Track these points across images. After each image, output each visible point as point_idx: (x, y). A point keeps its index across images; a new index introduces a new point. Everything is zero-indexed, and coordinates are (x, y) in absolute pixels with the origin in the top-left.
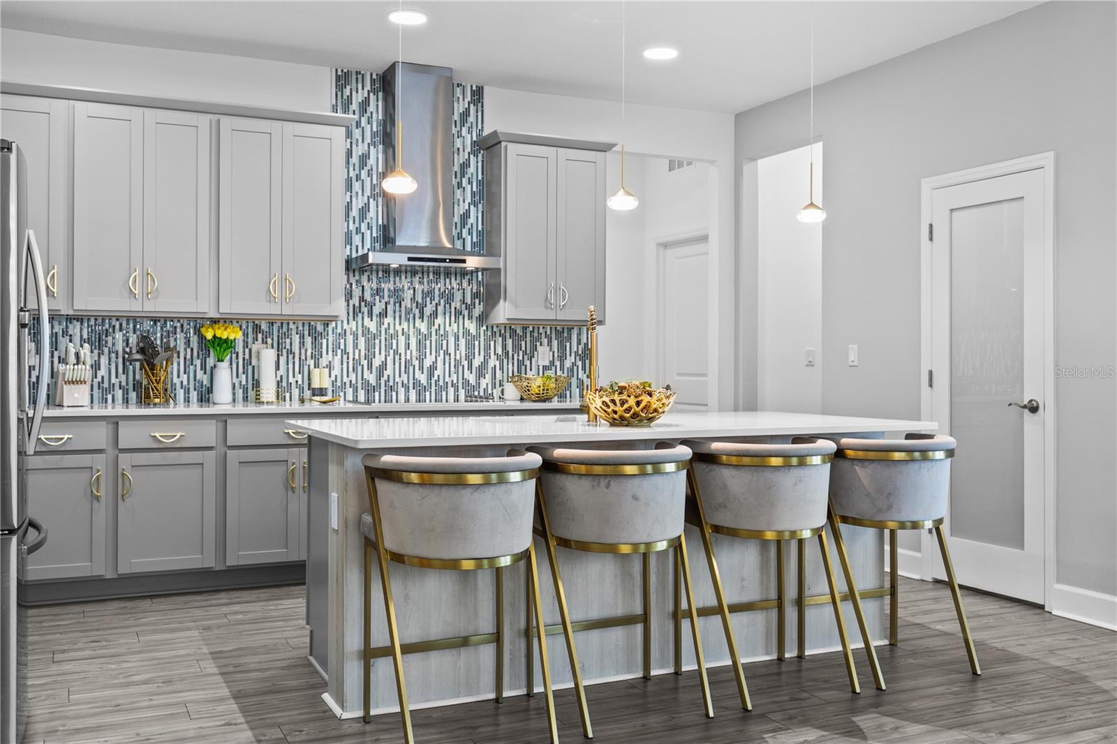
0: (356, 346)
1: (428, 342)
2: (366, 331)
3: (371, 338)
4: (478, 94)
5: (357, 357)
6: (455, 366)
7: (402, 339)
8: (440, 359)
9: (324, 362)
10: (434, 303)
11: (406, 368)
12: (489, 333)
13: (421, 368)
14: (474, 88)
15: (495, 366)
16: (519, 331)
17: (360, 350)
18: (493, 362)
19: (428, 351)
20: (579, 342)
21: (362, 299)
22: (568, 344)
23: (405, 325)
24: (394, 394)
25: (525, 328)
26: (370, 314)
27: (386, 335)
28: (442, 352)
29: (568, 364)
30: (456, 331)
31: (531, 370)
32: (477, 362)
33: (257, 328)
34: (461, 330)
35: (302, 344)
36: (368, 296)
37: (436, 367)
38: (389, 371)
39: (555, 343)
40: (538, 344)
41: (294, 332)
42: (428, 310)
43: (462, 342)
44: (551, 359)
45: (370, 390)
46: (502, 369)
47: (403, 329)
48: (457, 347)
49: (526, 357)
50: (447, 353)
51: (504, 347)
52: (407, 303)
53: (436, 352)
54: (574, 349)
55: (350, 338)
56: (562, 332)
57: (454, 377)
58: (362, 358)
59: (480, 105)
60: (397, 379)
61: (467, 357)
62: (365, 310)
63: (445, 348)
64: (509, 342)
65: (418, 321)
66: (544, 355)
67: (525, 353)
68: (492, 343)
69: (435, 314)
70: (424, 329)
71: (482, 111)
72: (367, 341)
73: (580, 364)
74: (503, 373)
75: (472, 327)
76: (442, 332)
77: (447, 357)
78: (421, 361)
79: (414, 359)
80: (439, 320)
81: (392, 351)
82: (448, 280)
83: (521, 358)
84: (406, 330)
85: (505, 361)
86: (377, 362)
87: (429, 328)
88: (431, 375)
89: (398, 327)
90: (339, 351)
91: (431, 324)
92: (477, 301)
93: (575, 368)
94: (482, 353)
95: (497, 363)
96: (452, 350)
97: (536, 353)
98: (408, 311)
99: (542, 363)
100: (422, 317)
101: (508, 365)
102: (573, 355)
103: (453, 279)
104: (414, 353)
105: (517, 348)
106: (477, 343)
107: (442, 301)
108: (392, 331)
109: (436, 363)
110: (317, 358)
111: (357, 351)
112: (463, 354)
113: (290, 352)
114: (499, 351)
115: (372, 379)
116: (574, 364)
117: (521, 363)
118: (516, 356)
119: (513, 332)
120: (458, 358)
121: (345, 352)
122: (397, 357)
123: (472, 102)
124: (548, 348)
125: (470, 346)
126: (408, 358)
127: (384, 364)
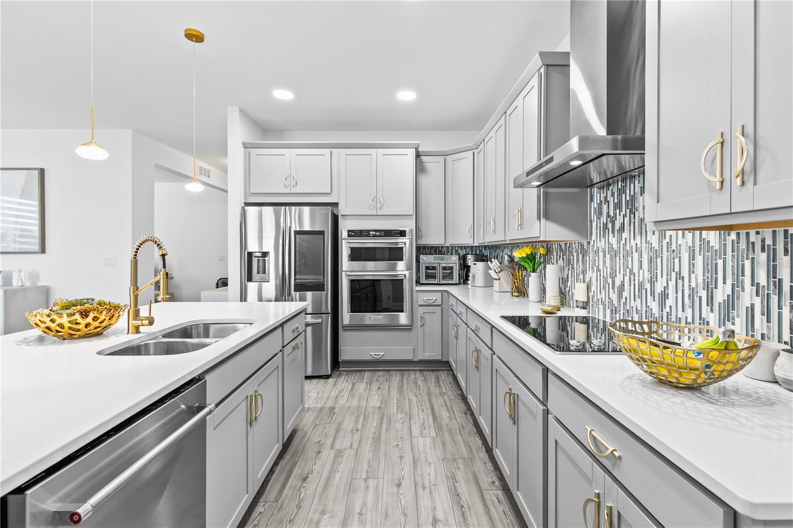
0: (605, 263)
1: (659, 260)
2: (611, 248)
3: (614, 255)
7: (636, 255)
11: (639, 291)
12: (743, 245)
13: (653, 293)
15: (753, 305)
18: (748, 297)
21: (608, 216)
23: (638, 238)
26: (613, 232)
27: (624, 252)
28: (674, 274)
30: (690, 244)
32: (720, 295)
34: (697, 243)
37: (668, 294)
43: (699, 260)
47: (636, 244)
50: (680, 277)
51: (772, 271)
53: (668, 275)
55: (601, 255)
57: (689, 311)
58: (609, 276)
62: (610, 226)
68: (748, 264)
70: (655, 245)
72: (612, 258)
74: (768, 321)
76: (674, 247)
77: (680, 282)
78: (652, 282)
79: (646, 282)
81: (628, 271)
84: (639, 246)
85: (774, 299)
86: (618, 282)
87: (660, 242)
88: (662, 305)
89: (633, 243)
90: (595, 268)
94: (729, 281)
95: (757, 301)
101: (780, 307)
104: (647, 275)
106: (720, 263)
109: (668, 289)
110: (584, 273)
111: (605, 269)
112: (700, 280)
114: (762, 277)
121: (598, 269)
122: (632, 277)
125: (711, 269)
126: (641, 279)
127: (623, 284)
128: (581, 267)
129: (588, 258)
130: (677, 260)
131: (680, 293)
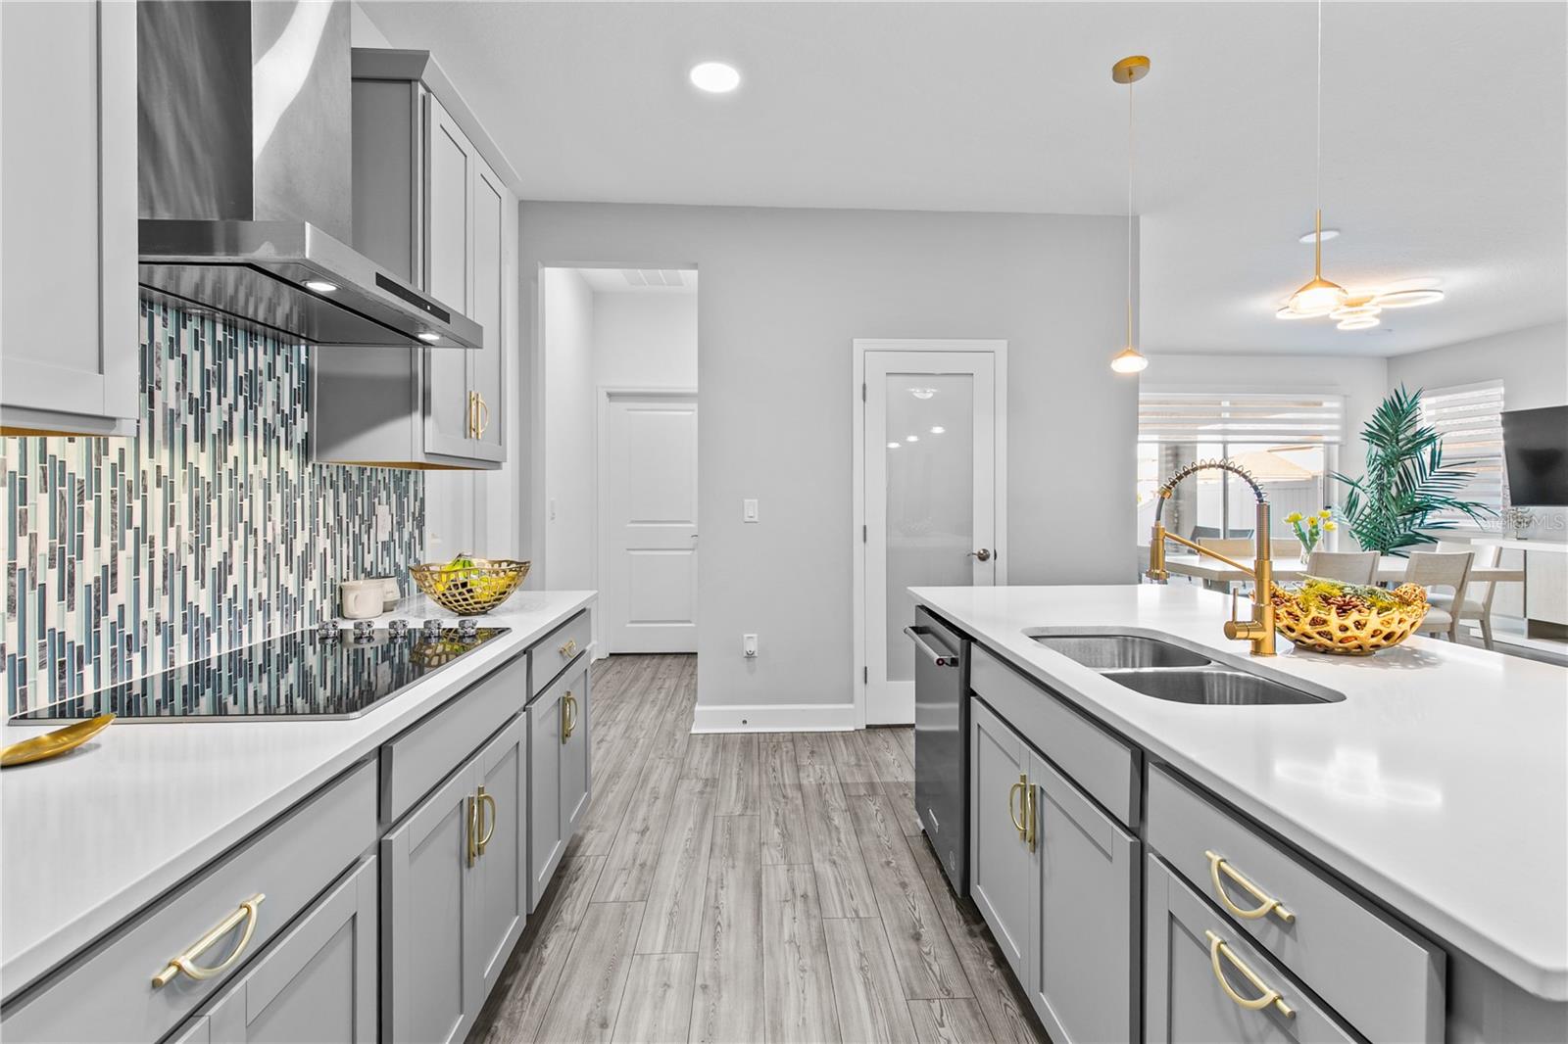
1: (214, 503)
6: (265, 558)
7: (156, 496)
8: (238, 544)
10: (222, 402)
11: (165, 577)
12: (316, 480)
13: (200, 574)
16: (353, 477)
17: (34, 538)
18: (323, 543)
19: (214, 525)
20: (414, 496)
22: (406, 501)
23: (163, 456)
25: (361, 471)
27: (114, 484)
28: (241, 527)
29: (404, 533)
30: (266, 475)
31: (369, 553)
32: (299, 546)
34: (274, 474)
37: (231, 566)
38: (122, 596)
39: (394, 497)
40: (376, 501)
42: (214, 422)
43: (277, 501)
44: (390, 529)
46: (334, 554)
47: (158, 467)
48: (267, 513)
49: (363, 527)
50: (250, 529)
51: (336, 509)
53: (231, 530)
54: (412, 508)
56: (400, 481)
60: (144, 614)
61: (284, 536)
63: (246, 516)
64: (343, 497)
65: (192, 446)
66: (383, 521)
67: (362, 520)
68: (321, 500)
69: (226, 433)
70: (205, 472)
72: (57, 507)
75: (290, 462)
76: (241, 479)
77: (251, 539)
78: (200, 550)
79: (184, 549)
80: (235, 449)
81: (130, 534)
82: (251, 350)
83: (357, 530)
84: (165, 471)
85: (338, 536)
86: (88, 572)
87: (216, 466)
88: (220, 588)
89: (146, 463)
91: (218, 458)
92: (299, 407)
93: (413, 541)
94: (307, 525)
95: (328, 544)
96: (258, 521)
97: (374, 518)
98: (172, 416)
99: (380, 538)
100: (200, 436)
101: (341, 547)
102: (411, 519)
103: (261, 349)
104: (187, 536)
105: (352, 510)
106: (299, 501)
107: (241, 399)
108: (129, 474)
109: (231, 556)
111: (23, 543)
112: (278, 530)
114: (331, 521)
115: (74, 628)
116: (412, 535)
117: (357, 539)
118: (351, 526)
119: (347, 478)
120: (269, 538)
122: (144, 549)
124: (387, 508)
125: (288, 511)
126: (172, 548)
127: (109, 575)
130: (246, 502)
131: (251, 557)
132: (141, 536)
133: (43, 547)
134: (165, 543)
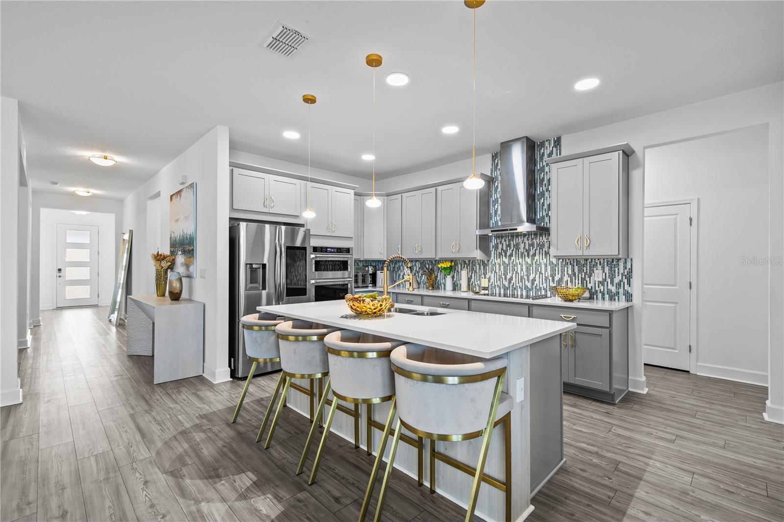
0: (500, 270)
1: (531, 268)
2: (504, 263)
3: (506, 266)
4: (558, 142)
5: (500, 274)
6: (545, 279)
7: (519, 266)
8: (537, 276)
9: (487, 276)
10: (534, 249)
11: (521, 280)
12: (564, 263)
13: (528, 280)
14: (556, 139)
15: (567, 280)
16: (583, 262)
18: (566, 278)
19: (531, 272)
20: (625, 268)
21: (502, 249)
22: (616, 269)
23: (521, 260)
24: (516, 291)
25: (587, 260)
26: (506, 256)
27: (512, 264)
28: (538, 273)
29: (617, 280)
30: (545, 262)
31: (590, 283)
32: (557, 278)
33: (465, 262)
35: (480, 269)
36: (505, 249)
37: (536, 280)
38: (513, 281)
39: (607, 269)
40: (595, 269)
41: (477, 264)
42: (531, 253)
43: (549, 268)
44: (604, 277)
45: (506, 289)
46: (571, 282)
48: (546, 270)
49: (587, 276)
50: (541, 273)
51: (573, 270)
52: (522, 250)
53: (535, 273)
54: (621, 271)
55: (497, 266)
56: (612, 262)
58: (502, 275)
59: (558, 147)
60: (517, 285)
61: (552, 276)
62: (503, 254)
63: (540, 270)
64: (576, 268)
65: (526, 258)
66: (598, 275)
67: (586, 274)
68: (566, 268)
69: (534, 255)
70: (529, 262)
71: (560, 149)
72: (504, 267)
73: (626, 281)
74: (572, 284)
75: (554, 259)
76: (538, 263)
77: (541, 275)
78: (528, 276)
79: (525, 275)
80: (537, 257)
81: (515, 272)
82: (541, 238)
83: (583, 276)
84: (521, 262)
85: (574, 278)
86: (508, 277)
87: (532, 261)
89: (517, 261)
90: (493, 272)
91: (533, 259)
93: (622, 283)
94: (560, 274)
95: (569, 279)
96: (543, 272)
97: (593, 274)
98: (522, 253)
99: (597, 280)
100: (528, 256)
101: (575, 280)
102: (620, 275)
103: (544, 237)
104: (525, 273)
105: (580, 271)
106: (557, 268)
107: (538, 248)
108: (515, 263)
110: (485, 274)
111: (500, 272)
112: (549, 274)
113: (476, 272)
114: (570, 272)
115: (506, 284)
116: (621, 281)
117: (583, 280)
118: (580, 275)
119: (578, 262)
120: (547, 276)
121: (495, 272)
122: (517, 275)
123: (555, 146)
124: (601, 271)
125: (553, 270)
126: (522, 275)
127: (512, 278)
128: (482, 271)
129: (488, 267)
130: (540, 268)
132: (516, 272)
133: (502, 273)
134: (521, 273)
